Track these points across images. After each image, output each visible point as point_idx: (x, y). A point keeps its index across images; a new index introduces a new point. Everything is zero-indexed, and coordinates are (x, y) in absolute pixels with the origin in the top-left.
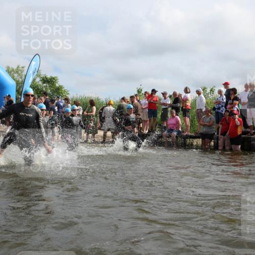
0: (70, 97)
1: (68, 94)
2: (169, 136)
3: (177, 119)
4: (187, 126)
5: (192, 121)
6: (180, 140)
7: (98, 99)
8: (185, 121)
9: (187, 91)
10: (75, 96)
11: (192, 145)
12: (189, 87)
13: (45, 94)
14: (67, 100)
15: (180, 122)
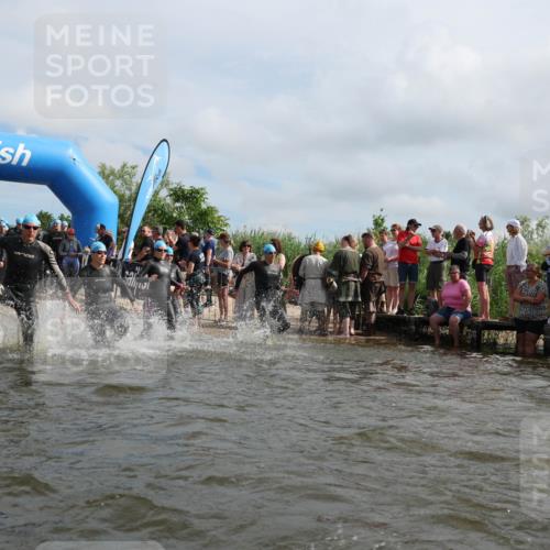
0: (230, 231)
1: (226, 225)
2: (445, 323)
3: (462, 286)
4: (483, 301)
5: (494, 291)
6: (469, 334)
7: (290, 238)
8: (481, 290)
9: (485, 225)
10: (241, 230)
11: (495, 343)
12: (489, 215)
13: (179, 224)
14: (223, 238)
15: (470, 293)
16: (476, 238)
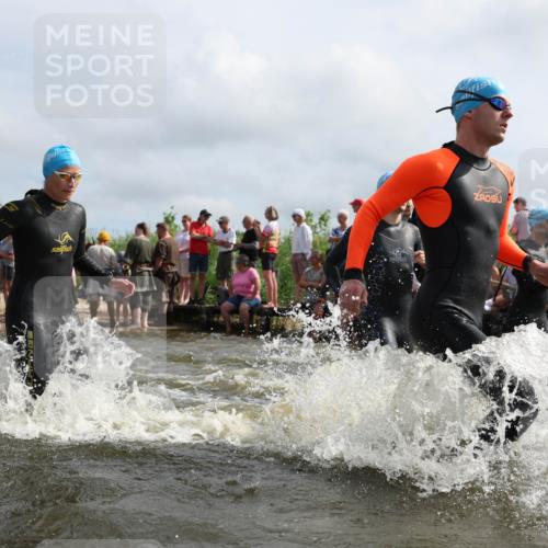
2: (235, 312)
3: (252, 274)
9: (270, 214)
11: (283, 330)
15: (259, 281)
16: (262, 228)
